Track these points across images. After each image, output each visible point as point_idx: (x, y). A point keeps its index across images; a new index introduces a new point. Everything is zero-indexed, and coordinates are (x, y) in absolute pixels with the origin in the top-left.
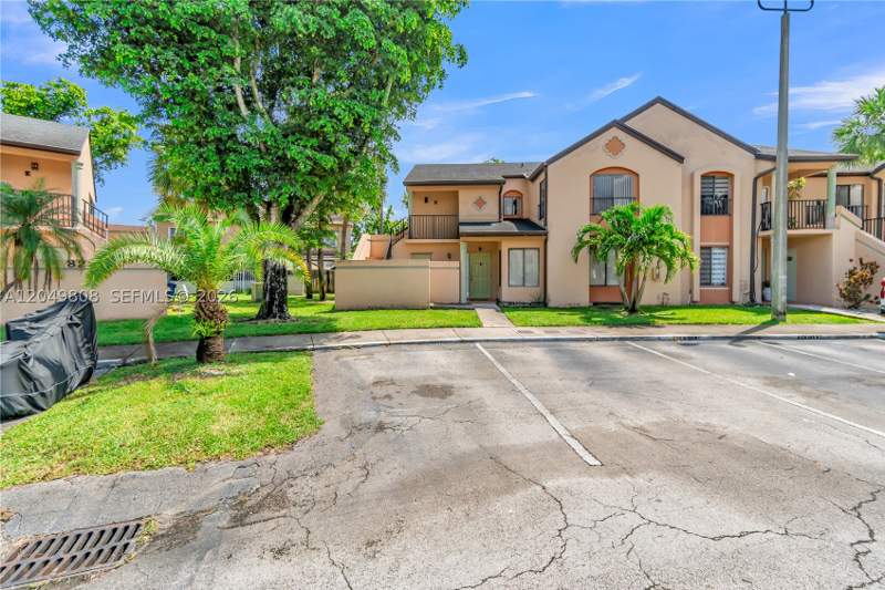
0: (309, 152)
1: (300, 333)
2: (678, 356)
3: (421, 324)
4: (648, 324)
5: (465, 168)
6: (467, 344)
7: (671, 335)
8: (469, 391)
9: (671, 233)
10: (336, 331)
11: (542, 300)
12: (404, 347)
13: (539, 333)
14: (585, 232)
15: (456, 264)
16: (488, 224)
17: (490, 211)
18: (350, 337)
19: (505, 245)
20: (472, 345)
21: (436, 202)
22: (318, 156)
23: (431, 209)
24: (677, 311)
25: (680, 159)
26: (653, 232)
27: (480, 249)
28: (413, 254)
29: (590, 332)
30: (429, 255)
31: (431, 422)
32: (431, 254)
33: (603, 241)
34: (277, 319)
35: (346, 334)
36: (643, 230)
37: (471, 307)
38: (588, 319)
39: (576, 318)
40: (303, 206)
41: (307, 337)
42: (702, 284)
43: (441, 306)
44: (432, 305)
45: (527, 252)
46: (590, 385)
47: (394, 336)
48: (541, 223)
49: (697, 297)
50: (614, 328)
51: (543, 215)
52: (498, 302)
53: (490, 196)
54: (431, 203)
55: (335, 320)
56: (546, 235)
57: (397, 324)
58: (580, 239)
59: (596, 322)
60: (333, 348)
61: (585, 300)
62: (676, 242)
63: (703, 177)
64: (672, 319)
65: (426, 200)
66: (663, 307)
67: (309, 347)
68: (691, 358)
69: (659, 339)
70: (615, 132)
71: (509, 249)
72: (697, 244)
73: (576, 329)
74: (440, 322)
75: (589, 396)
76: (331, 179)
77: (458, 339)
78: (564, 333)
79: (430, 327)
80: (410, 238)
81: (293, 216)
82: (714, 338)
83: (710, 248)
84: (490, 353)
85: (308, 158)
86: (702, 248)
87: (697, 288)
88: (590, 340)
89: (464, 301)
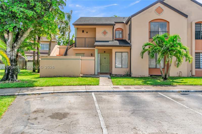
0: (22, 9)
1: (16, 87)
2: (177, 100)
3: (72, 84)
4: (170, 85)
5: (100, 19)
6: (88, 93)
7: (178, 90)
8: (75, 116)
9: (181, 46)
10: (33, 87)
11: (129, 74)
12: (59, 94)
13: (122, 88)
14: (146, 46)
15: (93, 58)
16: (108, 41)
17: (109, 36)
18: (38, 89)
19: (114, 50)
20: (90, 93)
21: (87, 32)
22: (26, 11)
23: (84, 35)
24: (184, 79)
25: (186, 16)
26: (173, 46)
27: (105, 52)
28: (76, 54)
29: (144, 88)
30: (83, 54)
31: (48, 131)
32: (84, 54)
33: (152, 49)
34: (10, 81)
35: (38, 88)
36: (168, 45)
37: (98, 76)
38: (145, 83)
39: (140, 82)
40: (23, 33)
41: (18, 89)
42: (196, 68)
43: (86, 76)
44: (82, 75)
45: (123, 53)
46: (132, 113)
47: (57, 89)
48: (129, 42)
49: (194, 73)
50: (155, 86)
51: (130, 38)
52: (111, 74)
53: (109, 30)
54: (85, 32)
55: (36, 81)
56: (131, 46)
57: (61, 84)
58: (144, 49)
59: (148, 84)
60: (27, 94)
61: (147, 74)
62: (182, 50)
63: (196, 24)
64: (181, 83)
65: (83, 32)
66: (179, 77)
67: (16, 94)
68: (183, 100)
69: (173, 92)
70: (159, 5)
71: (116, 52)
72: (194, 51)
73: (139, 87)
74: (81, 83)
75: (129, 118)
76: (35, 22)
77: (85, 91)
78: (133, 88)
79: (76, 85)
80: (75, 47)
81: (19, 37)
82: (196, 91)
83: (199, 53)
84: (96, 97)
85: (21, 12)
86: (196, 53)
87: (194, 70)
88: (143, 92)
89: (96, 74)
